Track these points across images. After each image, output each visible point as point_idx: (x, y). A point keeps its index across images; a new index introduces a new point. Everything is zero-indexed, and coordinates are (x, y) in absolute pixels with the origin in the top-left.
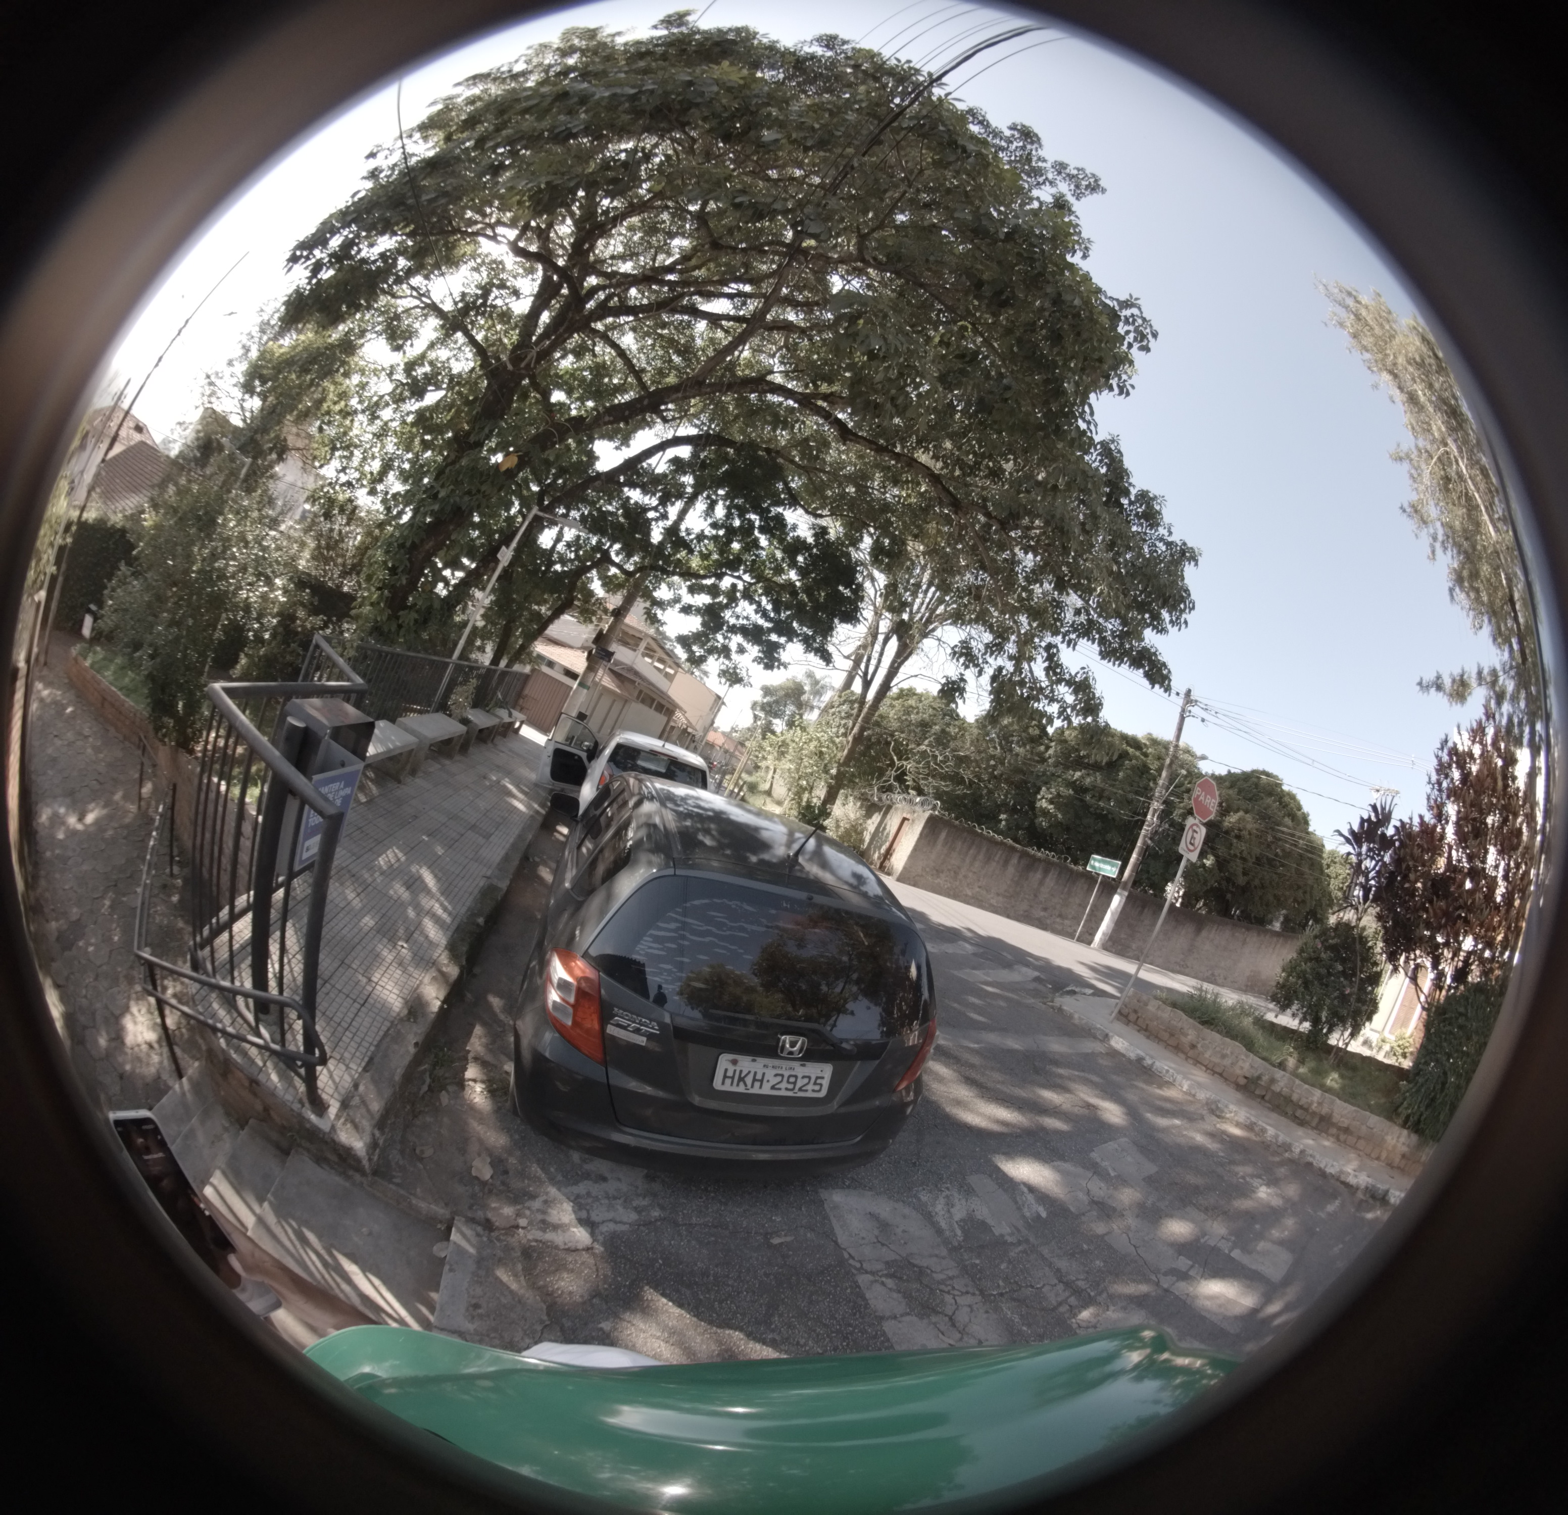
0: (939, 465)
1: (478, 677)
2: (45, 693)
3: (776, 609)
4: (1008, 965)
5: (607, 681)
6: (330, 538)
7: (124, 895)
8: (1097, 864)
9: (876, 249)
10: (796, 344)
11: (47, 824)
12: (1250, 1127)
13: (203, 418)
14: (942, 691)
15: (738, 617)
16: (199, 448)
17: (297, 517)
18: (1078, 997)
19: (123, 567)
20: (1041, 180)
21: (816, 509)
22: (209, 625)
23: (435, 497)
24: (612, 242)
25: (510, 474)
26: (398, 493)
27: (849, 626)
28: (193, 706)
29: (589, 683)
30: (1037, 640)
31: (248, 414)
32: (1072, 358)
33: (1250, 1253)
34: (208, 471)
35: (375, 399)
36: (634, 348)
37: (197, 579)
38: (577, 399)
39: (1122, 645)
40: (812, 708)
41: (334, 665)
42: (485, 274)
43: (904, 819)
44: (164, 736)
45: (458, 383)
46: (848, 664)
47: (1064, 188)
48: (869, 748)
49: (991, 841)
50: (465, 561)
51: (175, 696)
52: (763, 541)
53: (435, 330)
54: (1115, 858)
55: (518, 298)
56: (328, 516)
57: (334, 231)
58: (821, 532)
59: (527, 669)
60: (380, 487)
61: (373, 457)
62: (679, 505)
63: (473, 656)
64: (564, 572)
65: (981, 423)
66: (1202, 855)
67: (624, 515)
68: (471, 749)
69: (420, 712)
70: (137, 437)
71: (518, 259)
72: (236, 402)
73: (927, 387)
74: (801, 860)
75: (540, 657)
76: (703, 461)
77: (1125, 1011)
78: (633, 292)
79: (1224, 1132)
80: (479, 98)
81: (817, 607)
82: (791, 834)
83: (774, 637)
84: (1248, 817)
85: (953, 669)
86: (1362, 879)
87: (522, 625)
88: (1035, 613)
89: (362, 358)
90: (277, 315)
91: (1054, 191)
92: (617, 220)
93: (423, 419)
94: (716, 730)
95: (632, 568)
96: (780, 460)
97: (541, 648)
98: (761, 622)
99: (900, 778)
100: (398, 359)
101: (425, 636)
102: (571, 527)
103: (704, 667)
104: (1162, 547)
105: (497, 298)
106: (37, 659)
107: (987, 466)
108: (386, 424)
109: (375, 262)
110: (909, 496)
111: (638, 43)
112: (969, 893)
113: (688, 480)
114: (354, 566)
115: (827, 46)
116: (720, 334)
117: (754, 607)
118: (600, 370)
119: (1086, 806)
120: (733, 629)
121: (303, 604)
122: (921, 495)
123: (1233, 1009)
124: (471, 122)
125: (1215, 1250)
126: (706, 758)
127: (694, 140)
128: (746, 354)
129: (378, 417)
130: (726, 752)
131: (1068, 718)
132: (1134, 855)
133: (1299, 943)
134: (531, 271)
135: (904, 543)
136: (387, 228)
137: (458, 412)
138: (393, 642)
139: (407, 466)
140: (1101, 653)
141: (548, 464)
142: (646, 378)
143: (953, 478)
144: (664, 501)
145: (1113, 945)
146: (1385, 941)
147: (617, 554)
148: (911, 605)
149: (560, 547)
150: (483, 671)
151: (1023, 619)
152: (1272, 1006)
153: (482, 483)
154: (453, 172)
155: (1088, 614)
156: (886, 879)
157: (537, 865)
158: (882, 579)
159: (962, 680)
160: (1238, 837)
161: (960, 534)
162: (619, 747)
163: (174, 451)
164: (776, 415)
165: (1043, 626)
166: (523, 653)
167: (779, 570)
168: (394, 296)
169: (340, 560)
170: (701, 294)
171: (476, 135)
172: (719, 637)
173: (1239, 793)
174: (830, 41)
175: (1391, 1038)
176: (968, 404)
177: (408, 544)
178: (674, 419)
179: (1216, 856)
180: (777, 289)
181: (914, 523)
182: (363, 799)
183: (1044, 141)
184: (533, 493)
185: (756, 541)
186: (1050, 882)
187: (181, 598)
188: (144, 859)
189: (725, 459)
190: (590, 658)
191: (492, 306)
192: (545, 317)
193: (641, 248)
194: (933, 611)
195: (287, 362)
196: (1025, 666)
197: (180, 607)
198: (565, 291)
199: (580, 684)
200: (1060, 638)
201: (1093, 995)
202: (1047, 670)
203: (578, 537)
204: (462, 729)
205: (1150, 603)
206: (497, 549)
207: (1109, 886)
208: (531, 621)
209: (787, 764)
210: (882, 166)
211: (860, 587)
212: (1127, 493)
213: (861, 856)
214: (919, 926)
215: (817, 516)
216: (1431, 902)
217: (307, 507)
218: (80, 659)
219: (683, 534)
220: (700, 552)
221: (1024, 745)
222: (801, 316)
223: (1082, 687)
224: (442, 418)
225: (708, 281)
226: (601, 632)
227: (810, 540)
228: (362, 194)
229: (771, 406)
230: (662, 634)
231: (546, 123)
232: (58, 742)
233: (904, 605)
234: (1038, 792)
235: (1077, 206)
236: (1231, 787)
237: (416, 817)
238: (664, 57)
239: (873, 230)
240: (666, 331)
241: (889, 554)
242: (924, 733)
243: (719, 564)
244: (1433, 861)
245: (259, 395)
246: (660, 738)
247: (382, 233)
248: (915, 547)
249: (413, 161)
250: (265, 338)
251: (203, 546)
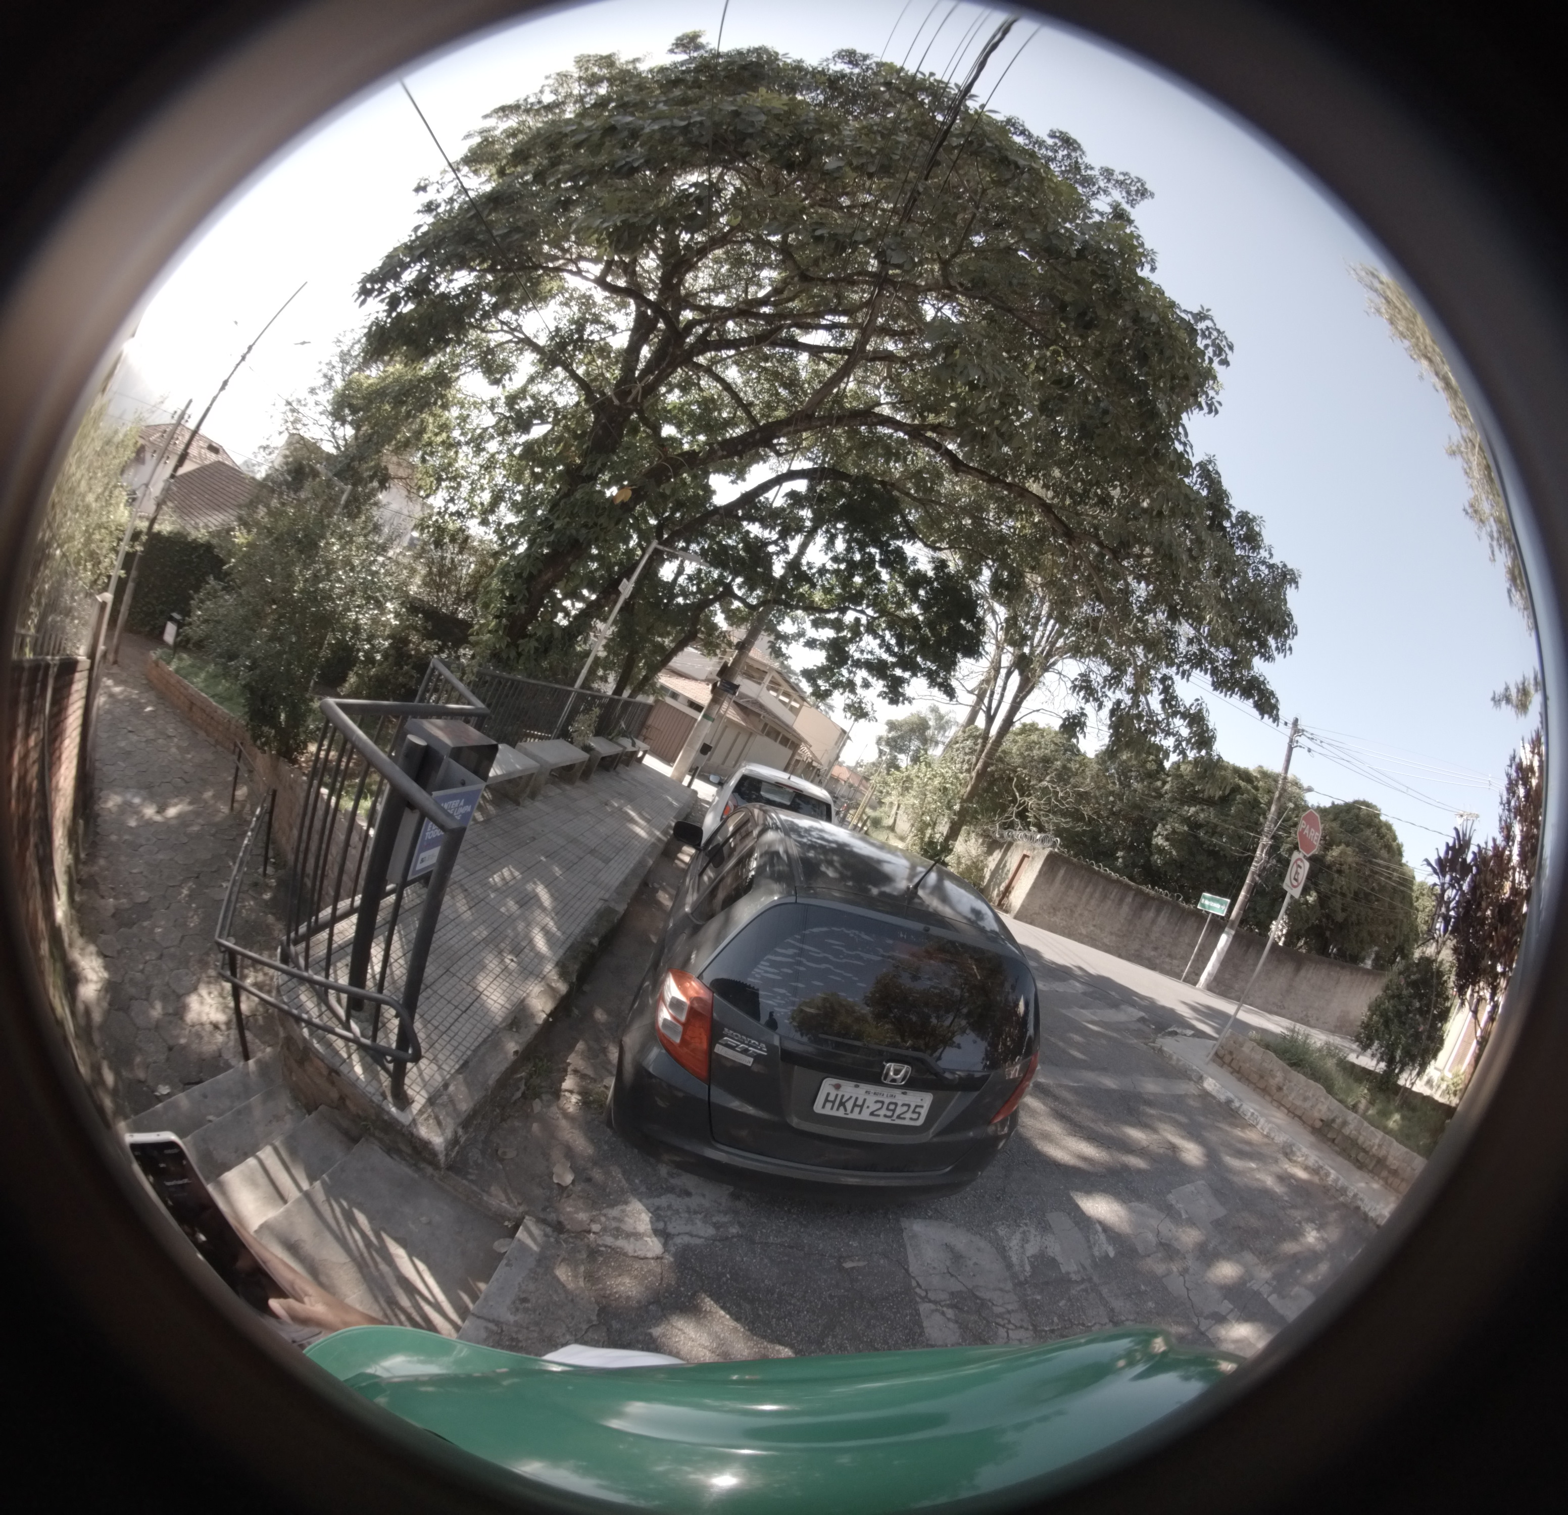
0: (1050, 494)
1: (601, 706)
2: (117, 690)
3: (900, 644)
4: (1115, 1005)
5: (732, 714)
6: (443, 566)
7: (207, 887)
8: (1207, 902)
9: (960, 274)
10: (899, 374)
11: (114, 809)
12: (1315, 1171)
13: (289, 444)
14: (1063, 726)
15: (862, 652)
16: (289, 472)
17: (405, 544)
18: (1178, 1038)
19: (211, 580)
20: (1095, 189)
21: (935, 542)
22: (313, 644)
23: (551, 528)
24: (700, 275)
25: (626, 507)
26: (511, 525)
27: (972, 661)
28: (297, 718)
29: (714, 714)
30: (1152, 672)
31: (341, 443)
32: (1161, 377)
33: (1284, 1298)
34: (303, 495)
35: (478, 431)
36: (739, 381)
37: (300, 600)
38: (688, 433)
39: (1232, 674)
40: (937, 743)
41: (454, 688)
42: (575, 309)
43: (1025, 856)
44: (264, 744)
45: (564, 417)
46: (972, 699)
47: (1117, 195)
48: (992, 783)
49: (1108, 878)
50: (585, 592)
51: (276, 708)
52: (885, 575)
53: (533, 364)
54: (1225, 896)
55: (615, 333)
56: (438, 544)
57: (405, 266)
58: (941, 565)
59: (651, 700)
60: (492, 518)
61: (483, 489)
62: (799, 539)
63: (595, 686)
64: (686, 605)
65: (1086, 449)
66: (1305, 891)
67: (744, 549)
68: (593, 776)
69: (541, 738)
70: (212, 457)
71: (607, 294)
72: (325, 429)
73: (1028, 415)
74: (920, 893)
75: (664, 688)
76: (820, 495)
77: (1221, 1052)
78: (730, 325)
79: (1292, 1176)
80: (521, 132)
81: (940, 641)
82: (913, 868)
83: (898, 672)
84: (1349, 850)
85: (1073, 703)
86: (1443, 910)
87: (645, 656)
88: (1151, 645)
89: (459, 391)
90: (357, 347)
91: (1109, 200)
92: (703, 252)
93: (530, 450)
94: (841, 765)
95: (755, 602)
96: (896, 493)
97: (664, 679)
98: (885, 656)
99: (1022, 815)
100: (495, 392)
101: (545, 664)
102: (691, 561)
103: (829, 701)
104: (1264, 570)
105: (592, 332)
106: (105, 655)
107: (1096, 494)
108: (493, 456)
109: (457, 297)
110: (1023, 527)
111: (662, 70)
112: (1084, 931)
113: (806, 513)
114: (468, 594)
115: (850, 62)
116: (823, 366)
117: (878, 641)
118: (708, 404)
119: (1200, 843)
120: (858, 664)
121: (415, 628)
122: (1035, 525)
123: (1320, 1050)
124: (521, 156)
125: (1257, 1294)
126: (831, 792)
127: (760, 171)
128: (852, 385)
129: (484, 449)
130: (851, 786)
131: (1183, 753)
132: (1243, 893)
133: (1384, 981)
134: (623, 305)
135: (1022, 575)
136: (463, 263)
137: (567, 447)
138: (512, 669)
139: (518, 498)
140: (1213, 684)
141: (664, 497)
142: (755, 411)
143: (1063, 507)
144: (785, 534)
145: (1218, 986)
146: (1457, 975)
147: (740, 587)
148: (1032, 638)
149: (682, 580)
150: (606, 701)
151: (1139, 650)
152: (1355, 1046)
153: (598, 516)
154: (519, 208)
155: (1200, 644)
156: (1004, 917)
157: (656, 891)
158: (1002, 612)
159: (1083, 714)
160: (1339, 872)
161: (1075, 565)
162: (744, 778)
163: (261, 474)
164: (887, 448)
165: (1159, 658)
166: (646, 684)
167: (901, 605)
168: (483, 330)
169: (453, 588)
170: (799, 326)
171: (531, 168)
172: (844, 672)
173: (1342, 825)
174: (850, 56)
175: (1449, 1075)
176: (1071, 432)
177: (525, 575)
178: (787, 452)
179: (1318, 892)
180: (873, 320)
181: (1030, 555)
182: (479, 817)
183: (1084, 146)
184: (651, 527)
185: (877, 576)
186: (1162, 920)
187: (282, 616)
188: (234, 859)
189: (841, 493)
190: (713, 691)
191: (588, 341)
192: (645, 352)
193: (731, 281)
194: (1053, 644)
195: (378, 394)
196: (1142, 698)
197: (282, 624)
198: (661, 325)
199: (706, 716)
200: (1174, 669)
201: (1193, 1036)
202: (1163, 702)
203: (699, 571)
204: (584, 756)
205: (1257, 630)
206: (619, 581)
207: (1218, 925)
208: (654, 653)
209: (911, 799)
210: (946, 188)
211: (981, 621)
212: (1228, 515)
213: (981, 892)
214: (1032, 964)
215: (935, 549)
216: (1496, 930)
217: (416, 534)
218: (162, 663)
219: (805, 568)
220: (823, 586)
221: (1142, 780)
222: (900, 346)
223: (1196, 719)
224: (551, 450)
225: (802, 314)
226: (725, 664)
227: (931, 574)
228: (425, 229)
229: (881, 438)
230: (788, 668)
231: (603, 158)
232: (134, 738)
233: (1025, 638)
234: (1154, 828)
235: (1134, 213)
236: (1335, 820)
237: (534, 839)
238: (697, 84)
239: (954, 256)
240: (769, 364)
241: (1008, 587)
242: (1046, 769)
243: (842, 598)
244: (1501, 887)
245: (351, 423)
246: (785, 770)
247: (459, 269)
248: (1033, 579)
249: (472, 194)
250: (348, 369)
251: (306, 567)
